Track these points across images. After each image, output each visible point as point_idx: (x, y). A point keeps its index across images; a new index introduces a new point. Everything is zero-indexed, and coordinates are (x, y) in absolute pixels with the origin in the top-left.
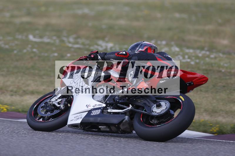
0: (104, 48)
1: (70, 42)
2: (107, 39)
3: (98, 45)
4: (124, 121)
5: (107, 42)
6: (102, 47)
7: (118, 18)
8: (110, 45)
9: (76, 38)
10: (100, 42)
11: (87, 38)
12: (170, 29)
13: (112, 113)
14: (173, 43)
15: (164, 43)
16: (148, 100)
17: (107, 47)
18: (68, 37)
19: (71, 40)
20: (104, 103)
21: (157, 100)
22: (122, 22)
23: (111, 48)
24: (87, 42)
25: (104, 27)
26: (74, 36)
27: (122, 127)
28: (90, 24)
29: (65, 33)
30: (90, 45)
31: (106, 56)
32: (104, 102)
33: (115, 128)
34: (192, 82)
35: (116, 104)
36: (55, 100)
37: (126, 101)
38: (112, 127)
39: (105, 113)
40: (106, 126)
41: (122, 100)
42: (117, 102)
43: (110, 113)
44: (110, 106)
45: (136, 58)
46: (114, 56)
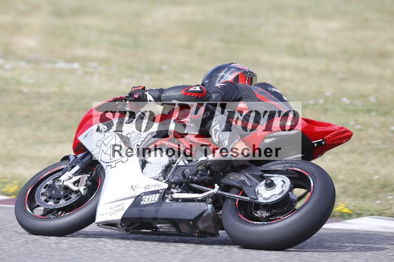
4: (204, 215)
16: (247, 175)
20: (165, 181)
21: (266, 175)
27: (201, 226)
31: (163, 95)
32: (165, 179)
33: (187, 227)
34: (323, 140)
35: (187, 184)
36: (67, 179)
37: (207, 177)
38: (181, 226)
39: (167, 201)
40: (170, 224)
41: (198, 175)
42: (189, 179)
43: (177, 200)
44: (176, 186)
45: (218, 96)
46: (179, 95)
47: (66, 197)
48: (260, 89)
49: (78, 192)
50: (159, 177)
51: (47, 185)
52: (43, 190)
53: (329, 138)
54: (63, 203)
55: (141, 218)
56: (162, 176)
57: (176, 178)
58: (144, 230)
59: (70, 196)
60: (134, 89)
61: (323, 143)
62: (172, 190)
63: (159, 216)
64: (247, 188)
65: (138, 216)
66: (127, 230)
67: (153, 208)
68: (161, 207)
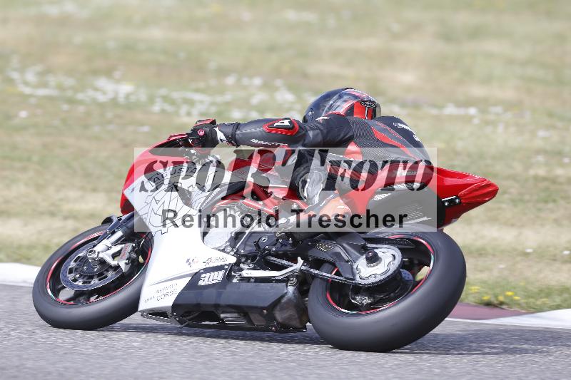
0: (111, 95)
1: (26, 84)
2: (117, 74)
3: (96, 89)
4: (283, 301)
5: (118, 81)
6: (104, 93)
7: (145, 23)
8: (125, 88)
9: (41, 74)
10: (102, 82)
11: (70, 72)
12: (272, 49)
13: (252, 280)
14: (279, 82)
15: (257, 81)
16: (345, 245)
17: (117, 93)
18: (22, 70)
19: (31, 77)
20: (232, 253)
21: (369, 245)
22: (156, 34)
23: (128, 96)
24: (70, 82)
25: (111, 44)
26: (39, 68)
27: (279, 316)
28: (78, 39)
29: (15, 61)
30: (76, 90)
31: (238, 132)
32: (232, 250)
33: (261, 318)
34: (457, 197)
35: (263, 257)
36: (105, 250)
37: (288, 248)
38: (252, 316)
39: (235, 281)
40: (238, 313)
41: (279, 245)
42: (265, 250)
43: (248, 279)
44: (246, 260)
45: (318, 134)
46: (260, 131)
47: (101, 276)
48: (382, 125)
49: (117, 268)
50: (226, 247)
51: (79, 257)
52: (72, 264)
53: (465, 195)
54: (96, 283)
55: (198, 305)
56: (230, 245)
57: (248, 249)
58: (207, 323)
59: (106, 273)
60: (198, 123)
61: (457, 201)
62: (241, 265)
63: (223, 302)
64: (343, 263)
65: (195, 302)
66: (181, 322)
67: (213, 291)
68: (225, 289)
